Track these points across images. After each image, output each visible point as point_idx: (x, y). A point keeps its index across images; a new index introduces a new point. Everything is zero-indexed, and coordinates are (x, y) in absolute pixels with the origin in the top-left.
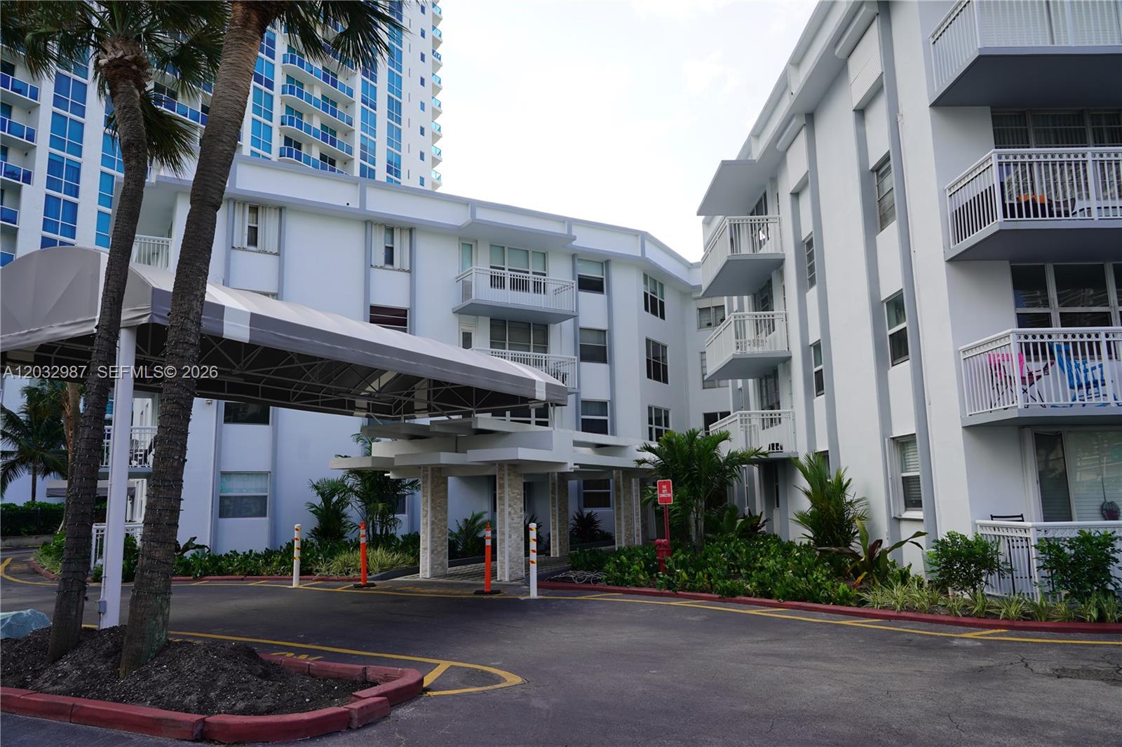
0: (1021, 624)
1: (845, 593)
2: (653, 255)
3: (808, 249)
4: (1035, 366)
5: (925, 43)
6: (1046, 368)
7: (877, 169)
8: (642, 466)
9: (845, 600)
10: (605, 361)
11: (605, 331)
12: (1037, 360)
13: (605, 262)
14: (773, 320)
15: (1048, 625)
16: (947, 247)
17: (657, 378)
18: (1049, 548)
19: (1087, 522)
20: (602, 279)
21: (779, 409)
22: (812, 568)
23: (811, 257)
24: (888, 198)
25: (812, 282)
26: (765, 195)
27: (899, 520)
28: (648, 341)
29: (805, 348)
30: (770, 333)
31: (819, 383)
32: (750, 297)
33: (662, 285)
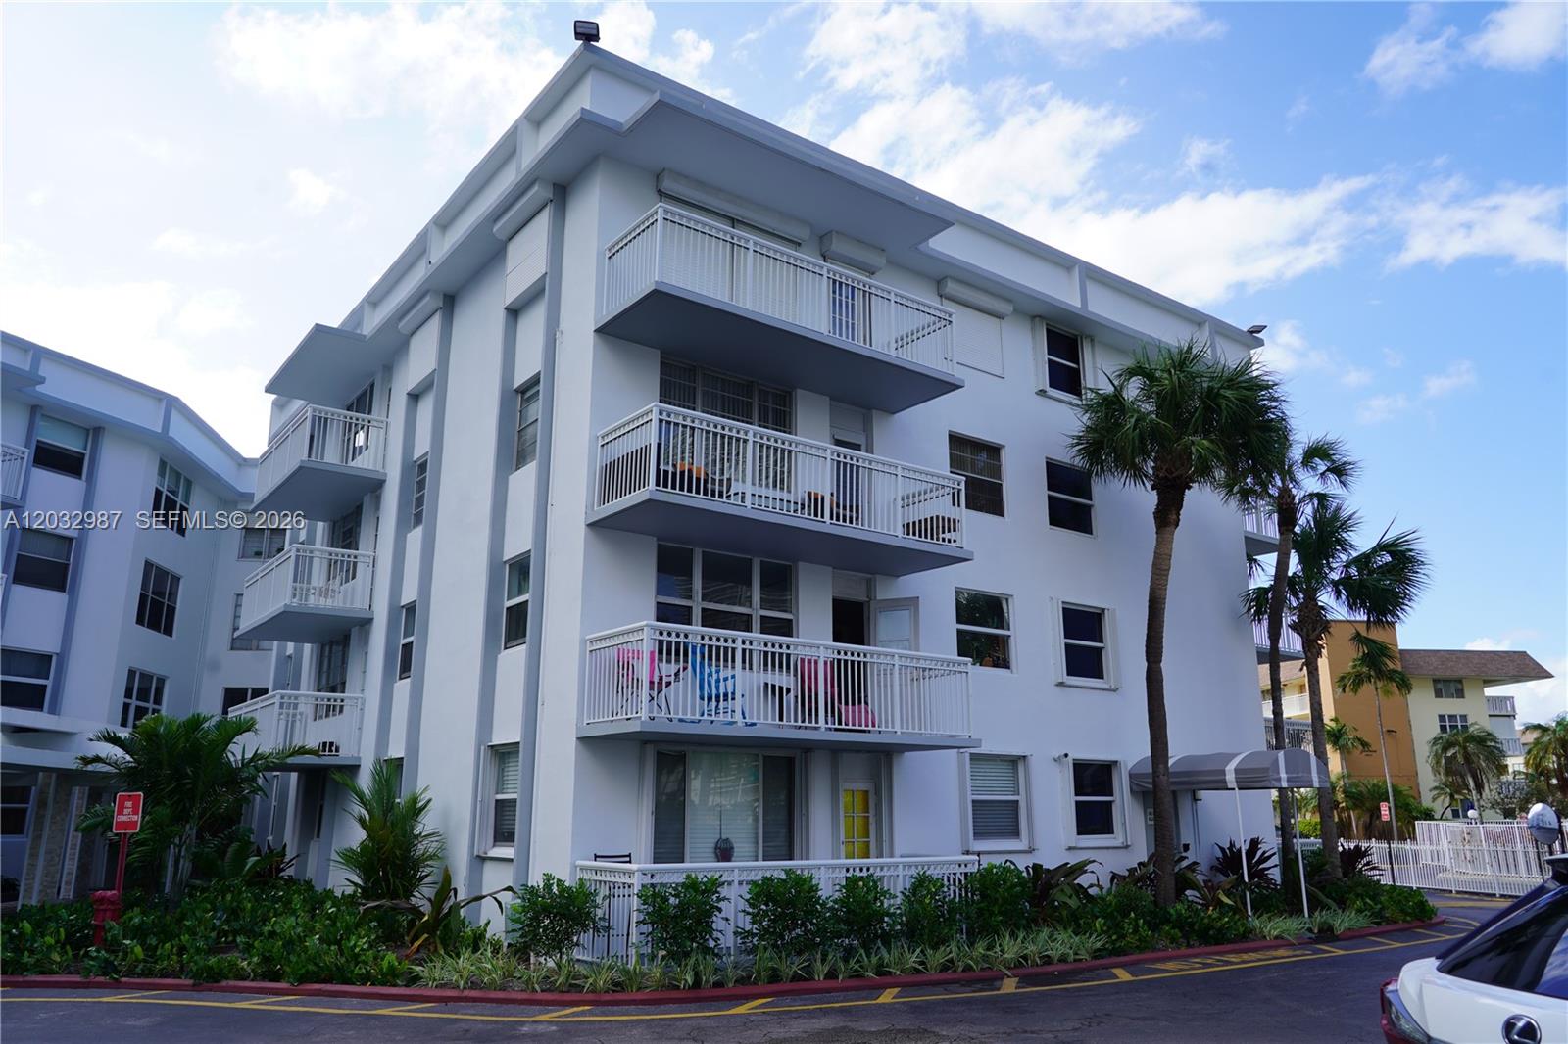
0: (607, 997)
1: (391, 967)
2: (180, 432)
3: (420, 475)
4: (668, 669)
5: (600, 254)
6: (677, 674)
7: (523, 390)
8: (90, 768)
9: (390, 977)
10: (61, 588)
11: (71, 539)
12: (669, 661)
13: (95, 430)
14: (355, 564)
15: (639, 996)
16: (590, 507)
17: (154, 625)
18: (653, 897)
19: (700, 865)
20: (83, 455)
21: (343, 692)
22: (349, 930)
23: (421, 485)
24: (530, 430)
25: (418, 519)
26: (372, 386)
27: (483, 859)
28: (148, 565)
29: (394, 610)
30: (347, 581)
31: (405, 661)
32: (327, 524)
33: (189, 484)
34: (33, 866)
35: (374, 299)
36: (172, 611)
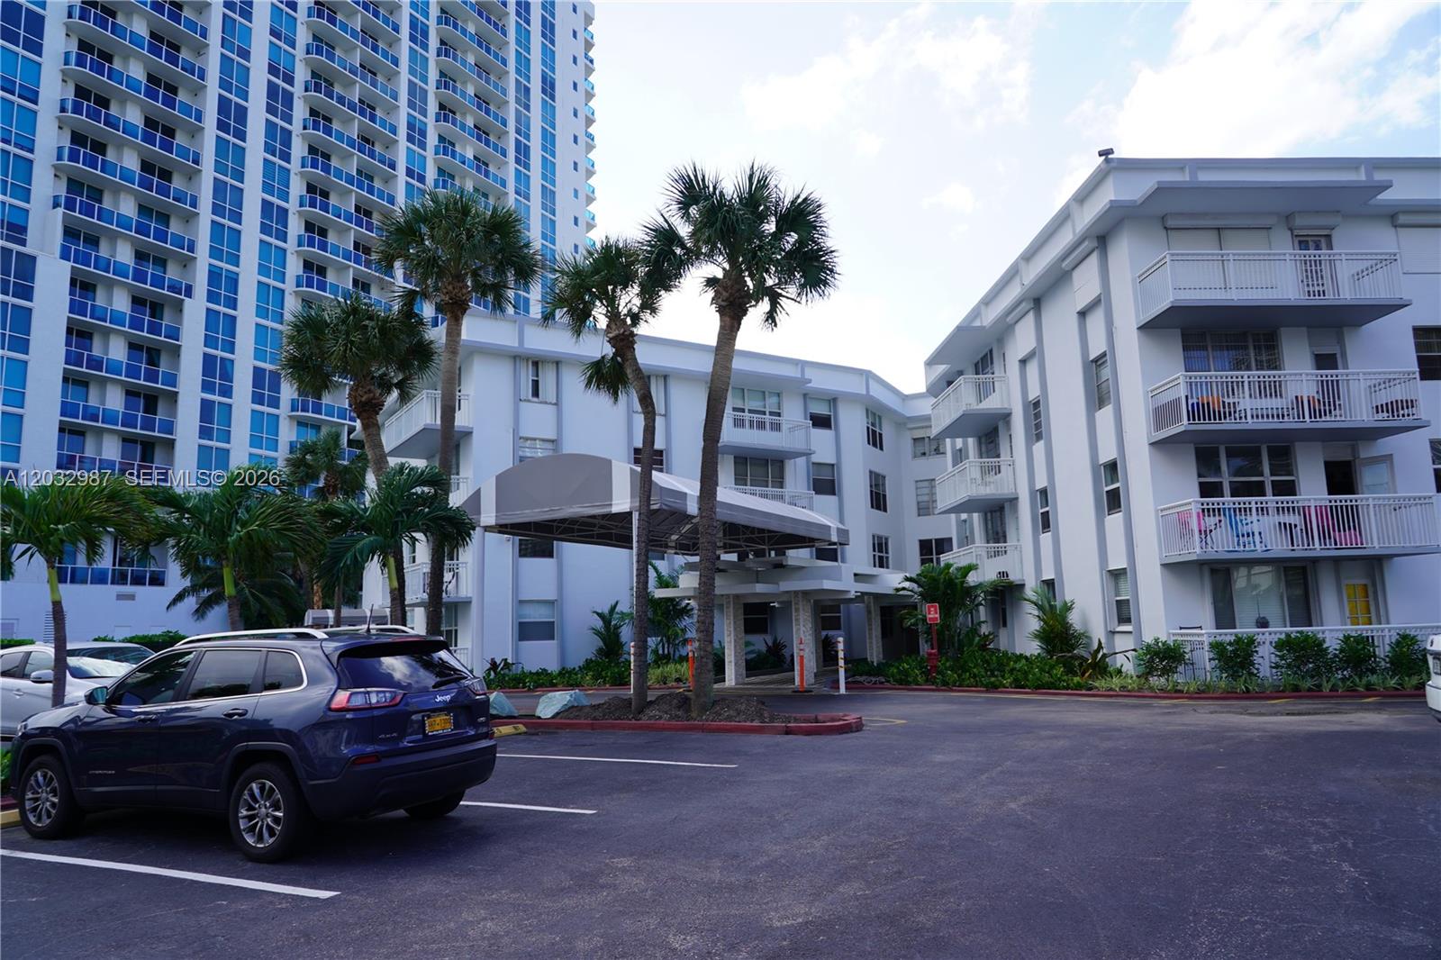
0: (1196, 695)
1: (1078, 682)
2: (877, 392)
3: (1035, 409)
4: (1211, 521)
5: (1133, 280)
6: (1220, 521)
7: (1096, 361)
8: (901, 593)
9: (1079, 687)
10: (833, 493)
11: (833, 465)
12: (1214, 515)
13: (833, 401)
14: (999, 466)
15: (1214, 696)
16: (1149, 433)
17: (878, 508)
18: (1217, 647)
19: (1245, 629)
20: (830, 416)
21: (1005, 542)
22: (1052, 667)
23: (1037, 416)
24: (1103, 385)
25: (1039, 437)
26: (991, 351)
27: (1114, 633)
28: (871, 472)
29: (1033, 492)
30: (996, 474)
31: (1045, 522)
32: (975, 439)
33: (880, 418)
34: (871, 643)
35: (987, 301)
36: (885, 496)
